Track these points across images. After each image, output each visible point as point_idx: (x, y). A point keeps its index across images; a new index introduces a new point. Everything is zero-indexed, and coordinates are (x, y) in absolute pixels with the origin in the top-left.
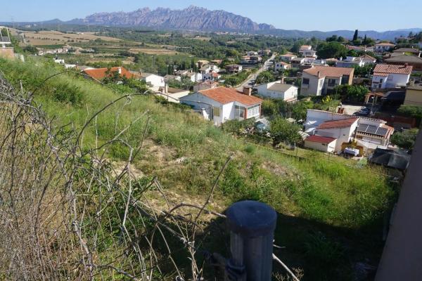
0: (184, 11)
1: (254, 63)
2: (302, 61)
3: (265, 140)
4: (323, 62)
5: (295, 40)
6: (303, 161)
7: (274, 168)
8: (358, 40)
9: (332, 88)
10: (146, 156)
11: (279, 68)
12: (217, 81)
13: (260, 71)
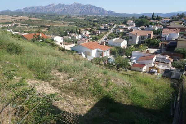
0: (71, 5)
1: (106, 30)
2: (129, 28)
3: (112, 67)
4: (138, 28)
5: (125, 18)
6: (131, 77)
7: (117, 81)
8: (154, 17)
9: (143, 40)
11: (118, 31)
12: (89, 38)
13: (109, 33)
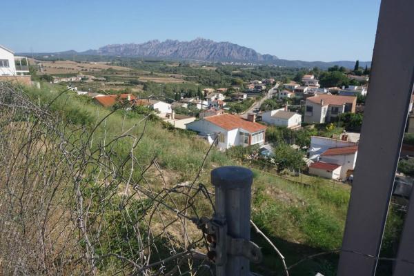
0: (191, 43)
1: (258, 92)
2: (306, 89)
3: (269, 166)
4: (325, 91)
5: (297, 70)
6: (308, 188)
7: (278, 193)
8: (359, 70)
9: (335, 116)
10: (152, 180)
11: (283, 96)
12: (222, 108)
13: (265, 99)
